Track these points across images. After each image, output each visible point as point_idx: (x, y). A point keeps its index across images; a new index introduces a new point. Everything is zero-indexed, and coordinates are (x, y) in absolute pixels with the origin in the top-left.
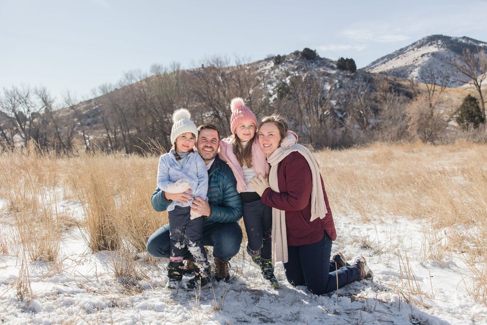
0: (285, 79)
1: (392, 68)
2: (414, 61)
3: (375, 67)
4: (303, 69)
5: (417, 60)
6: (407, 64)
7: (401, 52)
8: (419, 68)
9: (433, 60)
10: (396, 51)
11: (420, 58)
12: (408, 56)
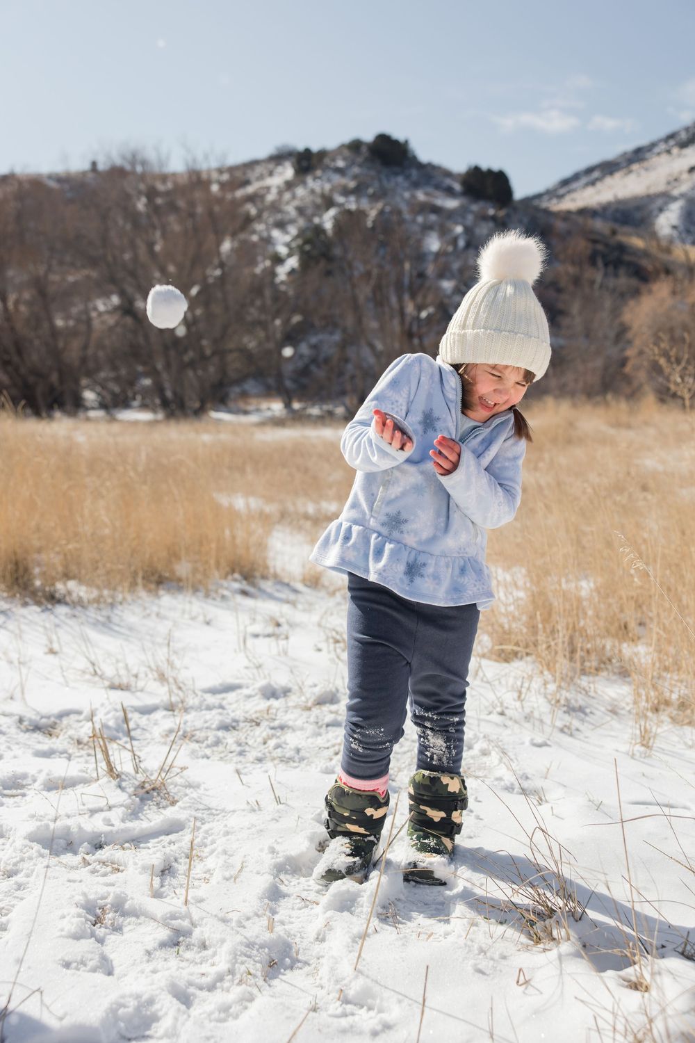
0: (321, 216)
1: (612, 198)
2: (669, 183)
3: (569, 192)
4: (371, 191)
5: (677, 180)
6: (651, 191)
8: (682, 202)
10: (626, 153)
11: (685, 176)
12: (655, 168)
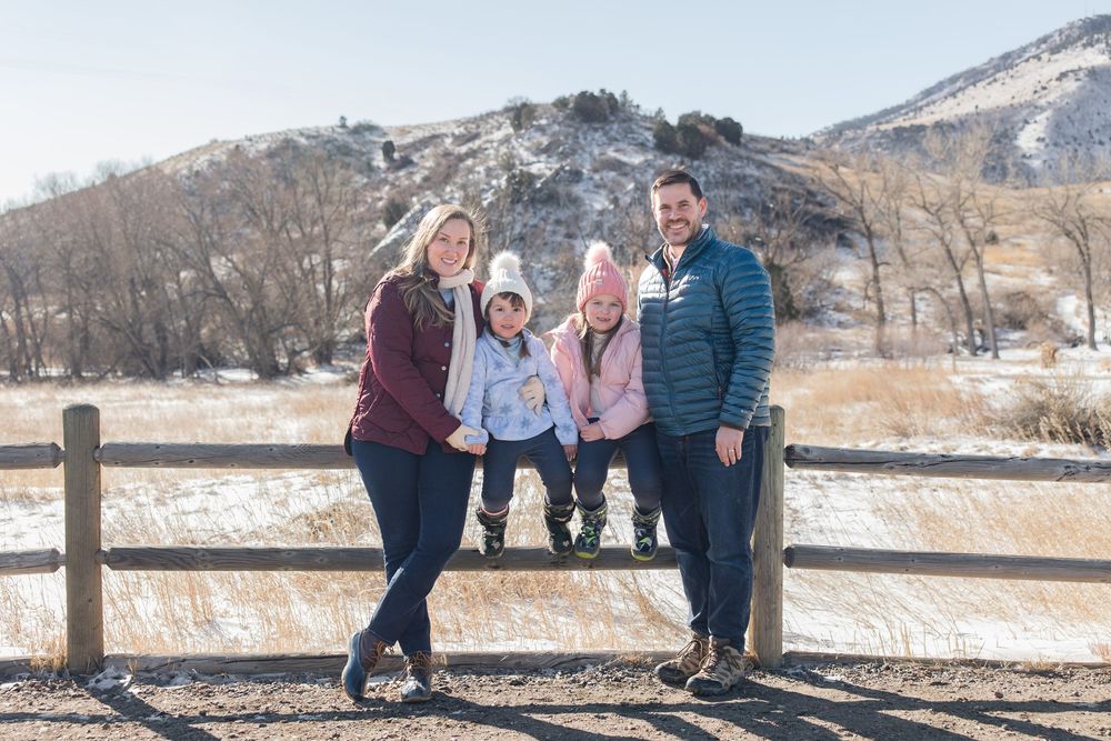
1: (972, 109)
2: (1036, 92)
5: (1044, 88)
6: (1016, 101)
7: (1006, 62)
8: (1048, 113)
9: (1093, 91)
10: (992, 59)
11: (1054, 83)
12: (1022, 76)
